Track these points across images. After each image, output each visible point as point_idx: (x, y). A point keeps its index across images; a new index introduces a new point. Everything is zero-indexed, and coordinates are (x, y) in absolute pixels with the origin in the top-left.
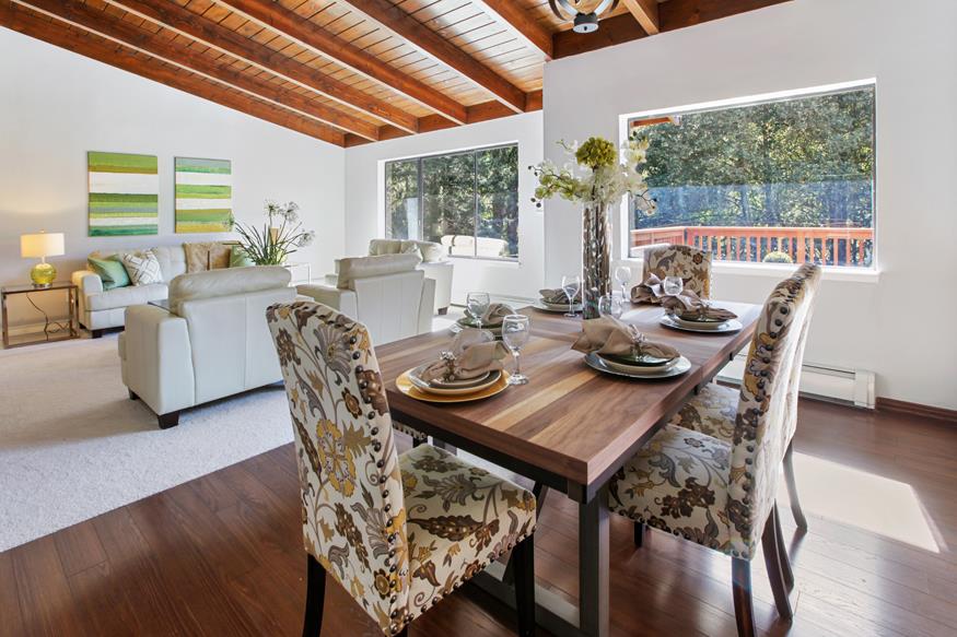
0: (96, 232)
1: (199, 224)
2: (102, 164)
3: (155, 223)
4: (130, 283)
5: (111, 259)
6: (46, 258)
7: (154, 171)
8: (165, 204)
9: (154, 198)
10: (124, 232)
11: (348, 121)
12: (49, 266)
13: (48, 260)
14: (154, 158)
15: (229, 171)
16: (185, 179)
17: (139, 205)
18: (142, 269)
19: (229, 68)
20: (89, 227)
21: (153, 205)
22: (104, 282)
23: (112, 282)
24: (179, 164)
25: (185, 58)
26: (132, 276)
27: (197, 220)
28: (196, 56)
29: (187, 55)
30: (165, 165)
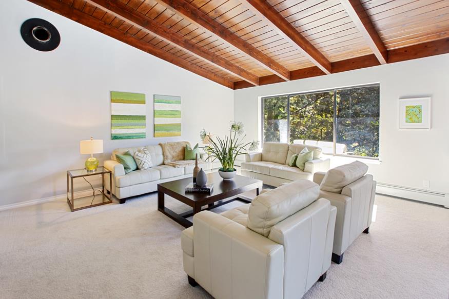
0: (115, 138)
1: (166, 132)
2: (118, 98)
3: (144, 132)
4: (137, 169)
5: (127, 154)
6: (93, 154)
7: (144, 102)
8: (149, 121)
9: (143, 117)
10: (129, 137)
11: (245, 74)
12: (95, 159)
13: (95, 156)
14: (144, 95)
15: (180, 103)
16: (159, 107)
17: (137, 122)
18: (144, 160)
19: (189, 42)
20: (111, 134)
21: (143, 121)
22: (125, 168)
23: (129, 168)
24: (156, 99)
25: (167, 35)
26: (138, 164)
27: (164, 130)
28: (173, 34)
29: (169, 33)
30: (149, 99)
